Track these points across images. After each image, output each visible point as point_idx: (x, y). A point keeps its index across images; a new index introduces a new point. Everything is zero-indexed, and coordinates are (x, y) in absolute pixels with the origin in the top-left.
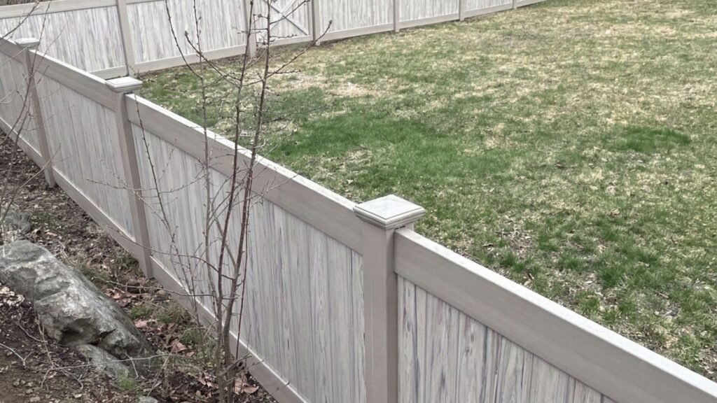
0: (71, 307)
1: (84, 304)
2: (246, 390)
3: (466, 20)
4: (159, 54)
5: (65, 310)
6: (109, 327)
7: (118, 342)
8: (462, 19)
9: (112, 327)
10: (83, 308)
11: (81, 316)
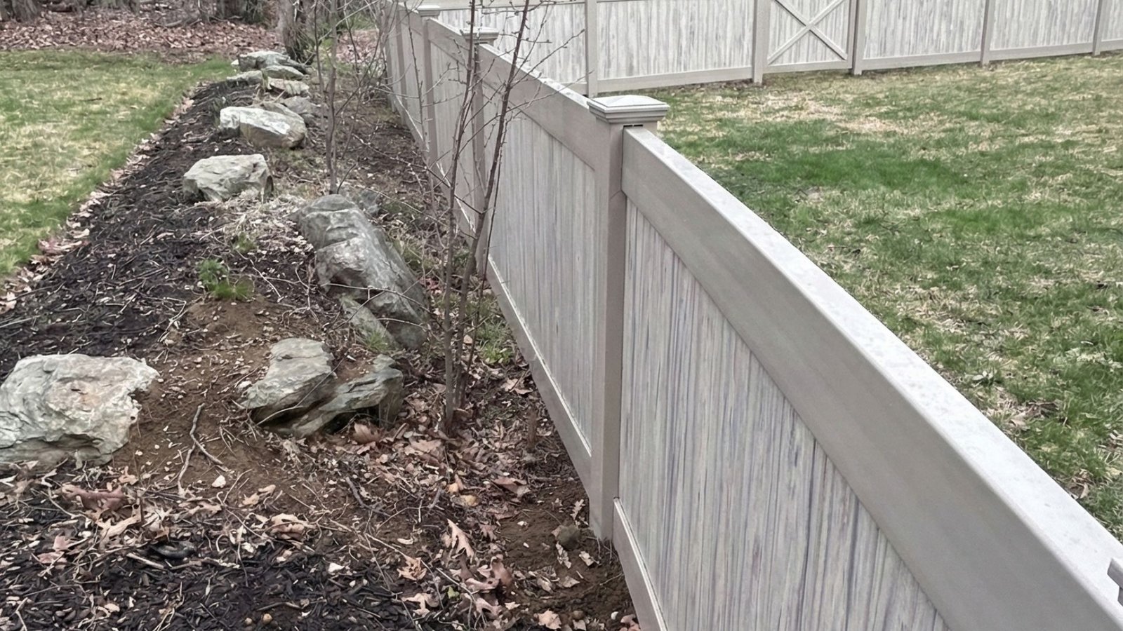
0: (345, 254)
1: (361, 255)
2: (517, 390)
3: (1104, 54)
4: (630, 69)
5: (337, 256)
6: (380, 286)
7: (388, 305)
8: (1097, 53)
9: (384, 287)
10: (358, 258)
11: (353, 266)
